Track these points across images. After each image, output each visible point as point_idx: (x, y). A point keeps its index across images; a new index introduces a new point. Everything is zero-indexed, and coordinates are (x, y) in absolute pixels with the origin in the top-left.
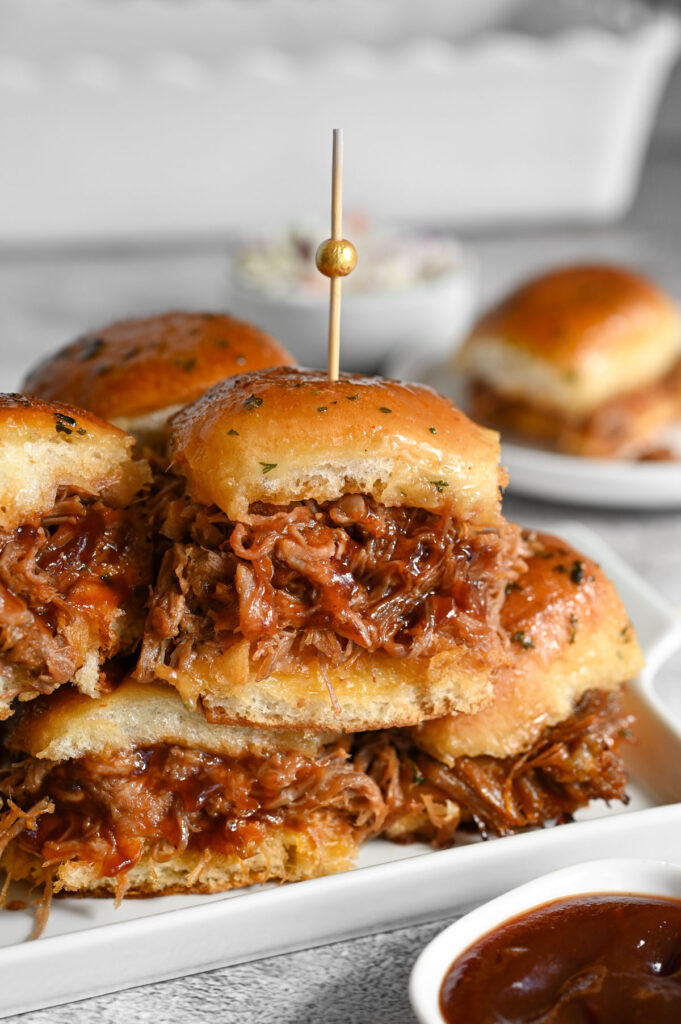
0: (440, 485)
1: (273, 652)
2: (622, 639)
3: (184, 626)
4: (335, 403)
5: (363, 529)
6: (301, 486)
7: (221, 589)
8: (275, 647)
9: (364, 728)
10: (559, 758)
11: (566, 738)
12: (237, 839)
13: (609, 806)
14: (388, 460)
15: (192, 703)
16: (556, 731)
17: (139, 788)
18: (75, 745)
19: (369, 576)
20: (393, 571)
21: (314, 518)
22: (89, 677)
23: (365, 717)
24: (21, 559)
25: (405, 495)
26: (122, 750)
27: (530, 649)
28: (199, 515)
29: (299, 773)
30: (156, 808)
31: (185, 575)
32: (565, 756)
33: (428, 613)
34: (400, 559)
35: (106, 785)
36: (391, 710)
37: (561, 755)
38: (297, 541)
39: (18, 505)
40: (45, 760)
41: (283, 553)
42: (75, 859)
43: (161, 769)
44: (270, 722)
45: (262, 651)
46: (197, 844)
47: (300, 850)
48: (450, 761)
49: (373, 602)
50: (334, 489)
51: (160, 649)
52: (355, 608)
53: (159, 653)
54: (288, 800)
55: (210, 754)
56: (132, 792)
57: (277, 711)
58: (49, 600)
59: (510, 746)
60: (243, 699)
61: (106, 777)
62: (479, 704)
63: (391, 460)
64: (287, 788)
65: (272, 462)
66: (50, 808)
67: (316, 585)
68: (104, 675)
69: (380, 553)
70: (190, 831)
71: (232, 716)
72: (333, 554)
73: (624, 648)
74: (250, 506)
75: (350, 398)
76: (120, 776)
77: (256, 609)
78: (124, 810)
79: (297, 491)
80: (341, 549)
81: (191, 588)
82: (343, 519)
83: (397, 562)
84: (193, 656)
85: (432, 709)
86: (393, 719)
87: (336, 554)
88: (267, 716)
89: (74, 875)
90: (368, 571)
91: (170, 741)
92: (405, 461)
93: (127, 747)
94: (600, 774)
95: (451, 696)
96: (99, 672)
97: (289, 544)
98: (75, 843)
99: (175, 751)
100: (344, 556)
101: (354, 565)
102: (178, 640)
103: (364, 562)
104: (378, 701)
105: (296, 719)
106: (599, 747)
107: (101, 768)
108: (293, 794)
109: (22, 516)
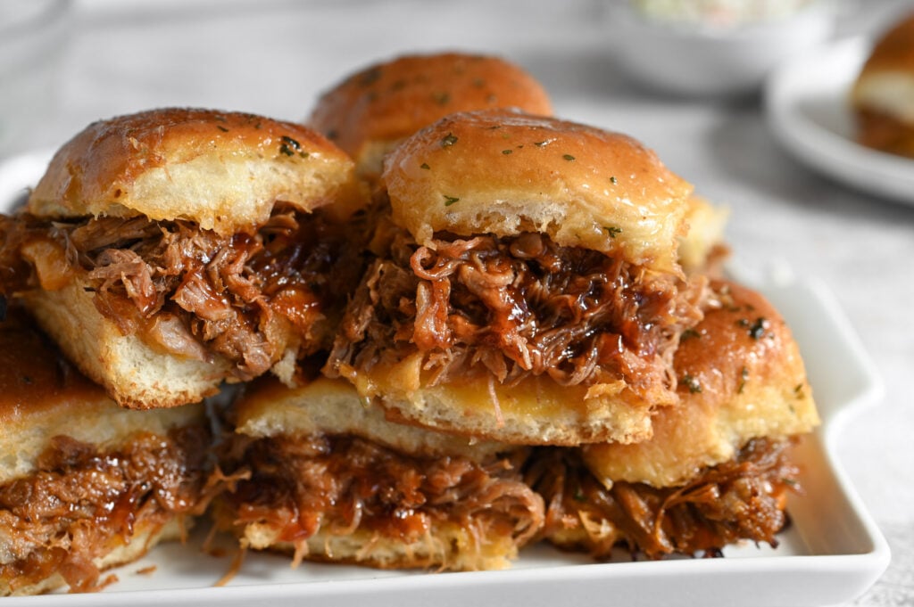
0: (612, 231)
1: (444, 364)
2: (795, 395)
3: (370, 332)
4: (521, 147)
5: (540, 265)
6: (482, 221)
7: (403, 302)
8: (447, 360)
9: (525, 442)
10: (710, 497)
11: (719, 479)
12: (403, 527)
13: (758, 546)
14: (563, 204)
15: (368, 400)
16: (714, 472)
17: (323, 469)
18: (269, 425)
19: (543, 306)
20: (563, 305)
21: (497, 249)
22: (286, 370)
23: (527, 433)
24: (232, 262)
25: (579, 237)
26: (311, 435)
27: (696, 393)
28: (398, 236)
29: (464, 477)
30: (333, 489)
31: (376, 287)
32: (717, 495)
33: (593, 345)
34: (571, 294)
35: (295, 463)
36: (550, 430)
37: (713, 494)
38: (476, 267)
39: (233, 215)
40: (243, 436)
41: (462, 277)
42: (263, 522)
43: (345, 454)
44: (440, 426)
45: (435, 363)
46: (368, 525)
47: (461, 544)
48: (609, 484)
49: (543, 330)
50: (511, 226)
51: (348, 351)
52: (524, 333)
53: (347, 353)
54: (453, 498)
55: (387, 448)
56: (315, 471)
57: (447, 417)
58: (253, 301)
59: (668, 479)
60: (416, 403)
61: (295, 456)
62: (634, 436)
63: (566, 204)
64: (452, 488)
65: (456, 196)
66: (246, 475)
67: (490, 309)
68: (300, 370)
69: (554, 286)
70: (364, 513)
71: (406, 416)
72: (510, 282)
73: (797, 404)
74: (434, 233)
75: (536, 144)
76: (307, 458)
77: (430, 325)
78: (308, 486)
79: (477, 225)
80: (520, 278)
81: (380, 299)
82: (521, 253)
83: (568, 296)
84: (375, 361)
85: (590, 434)
86: (552, 437)
87: (513, 283)
88: (437, 421)
89: (258, 536)
90: (542, 301)
91: (354, 432)
92: (579, 207)
93: (315, 434)
94: (748, 517)
95: (608, 426)
96: (295, 366)
97: (469, 269)
98: (265, 509)
99: (356, 443)
100: (521, 285)
101: (530, 295)
102: (364, 344)
103: (539, 293)
104: (539, 420)
105: (464, 426)
106: (749, 492)
107: (290, 449)
108: (458, 495)
109: (238, 225)
